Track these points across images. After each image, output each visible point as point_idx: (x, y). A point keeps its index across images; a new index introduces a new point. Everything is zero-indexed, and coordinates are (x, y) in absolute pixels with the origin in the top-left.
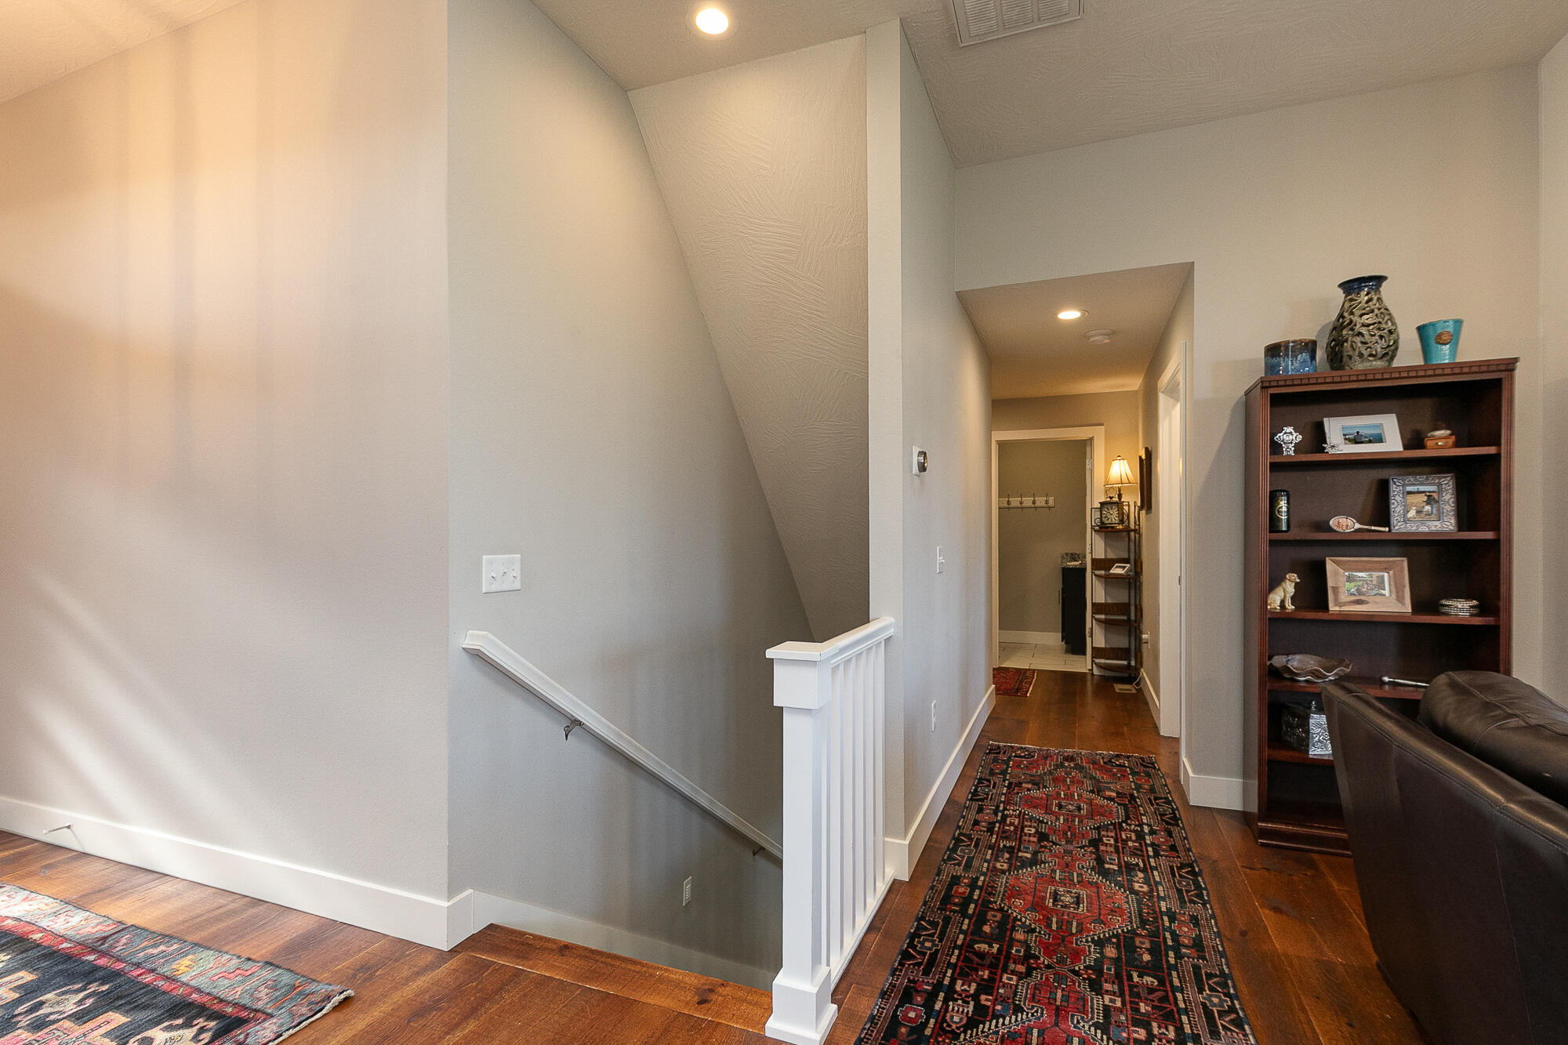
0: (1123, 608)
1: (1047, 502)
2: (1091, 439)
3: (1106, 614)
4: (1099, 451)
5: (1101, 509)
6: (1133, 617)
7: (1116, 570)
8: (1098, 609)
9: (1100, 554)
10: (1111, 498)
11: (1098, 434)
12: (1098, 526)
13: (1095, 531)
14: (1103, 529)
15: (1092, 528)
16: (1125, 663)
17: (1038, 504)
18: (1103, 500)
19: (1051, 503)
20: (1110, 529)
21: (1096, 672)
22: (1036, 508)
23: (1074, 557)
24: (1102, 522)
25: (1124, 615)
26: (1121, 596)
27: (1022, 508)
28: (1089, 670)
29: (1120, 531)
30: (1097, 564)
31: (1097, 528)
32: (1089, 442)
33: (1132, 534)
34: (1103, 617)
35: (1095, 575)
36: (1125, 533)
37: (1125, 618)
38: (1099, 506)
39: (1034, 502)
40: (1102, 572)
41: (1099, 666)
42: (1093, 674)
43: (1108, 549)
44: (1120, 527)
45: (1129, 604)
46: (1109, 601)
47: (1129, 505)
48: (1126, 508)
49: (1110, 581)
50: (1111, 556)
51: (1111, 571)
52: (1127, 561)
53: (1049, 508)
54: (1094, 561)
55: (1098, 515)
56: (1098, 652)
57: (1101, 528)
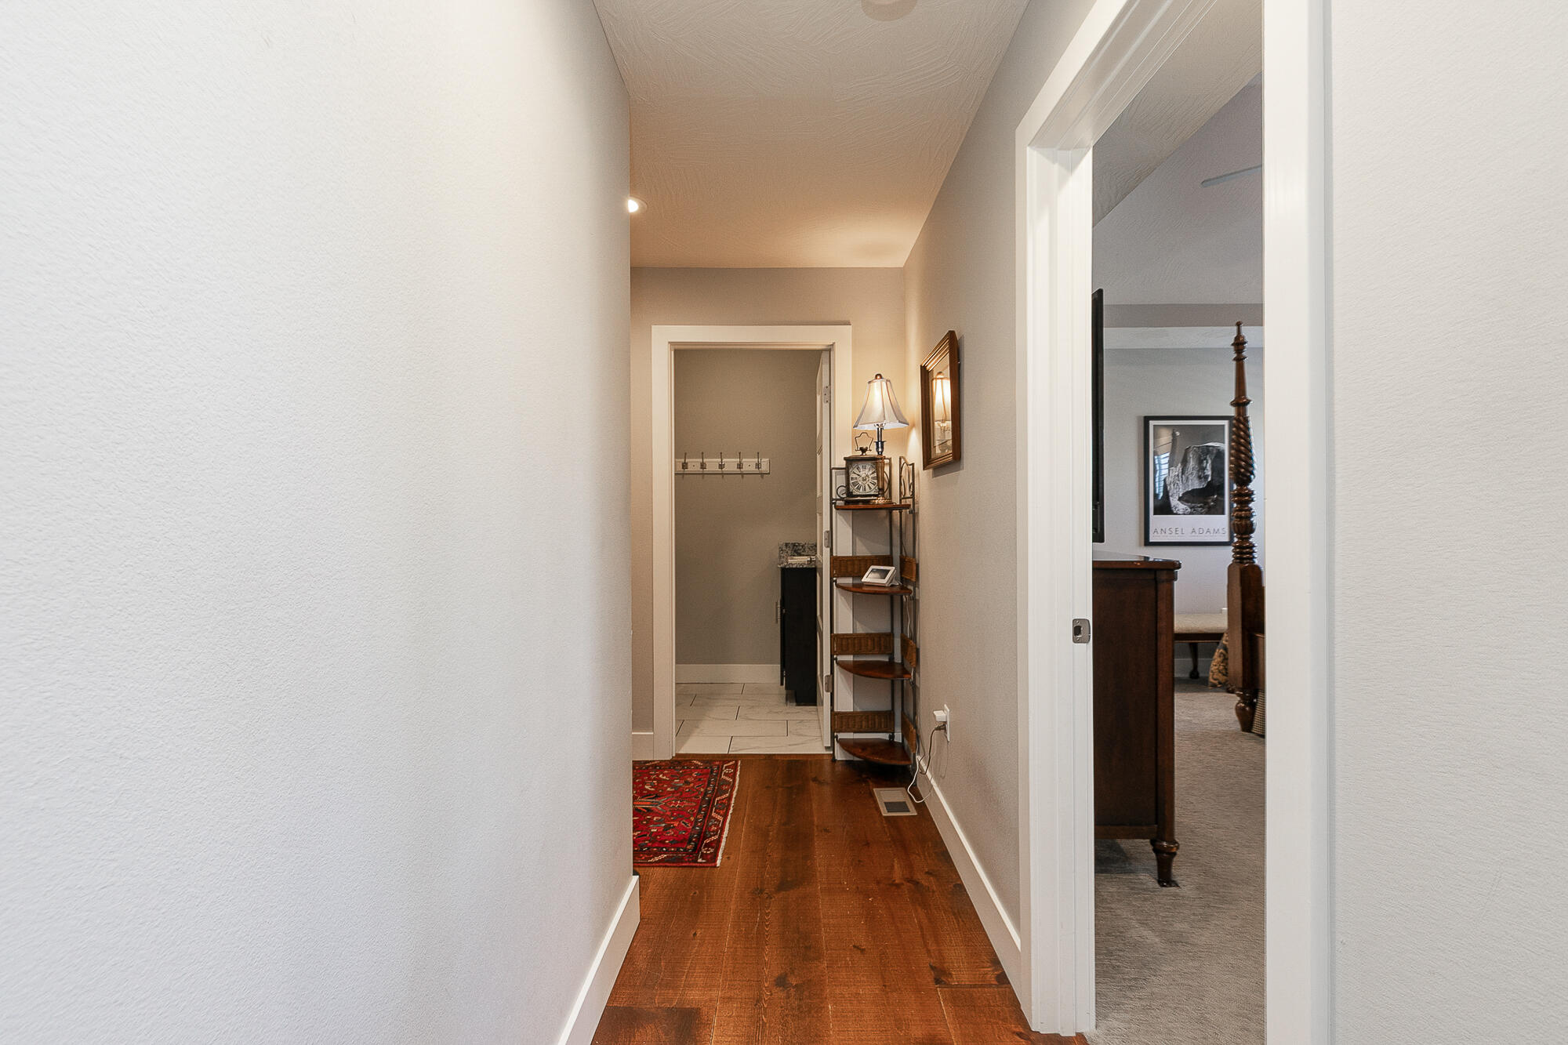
0: (882, 642)
1: (758, 465)
2: (829, 350)
3: (854, 655)
4: (844, 372)
5: (847, 470)
6: (898, 659)
7: (869, 578)
8: (842, 643)
9: (845, 546)
10: (863, 450)
11: (840, 338)
12: (842, 499)
13: (837, 508)
14: (852, 504)
15: (831, 504)
16: (885, 736)
17: (745, 469)
18: (849, 454)
19: (765, 468)
20: (861, 505)
21: (840, 755)
22: (742, 474)
23: (797, 550)
24: (849, 494)
25: (882, 653)
26: (879, 624)
27: (722, 474)
28: (827, 748)
29: (880, 508)
30: (841, 566)
31: (840, 503)
32: (825, 356)
33: (896, 513)
34: (850, 658)
35: (837, 586)
36: (884, 513)
37: (886, 659)
38: (843, 464)
39: (740, 466)
40: (849, 581)
41: (845, 744)
42: (834, 760)
43: (859, 543)
44: (880, 501)
45: (891, 635)
46: (860, 630)
47: (890, 465)
48: (887, 469)
49: (860, 594)
50: (863, 551)
51: (863, 580)
52: (887, 560)
53: (762, 474)
54: (835, 561)
55: (840, 480)
56: (840, 721)
57: (847, 502)
